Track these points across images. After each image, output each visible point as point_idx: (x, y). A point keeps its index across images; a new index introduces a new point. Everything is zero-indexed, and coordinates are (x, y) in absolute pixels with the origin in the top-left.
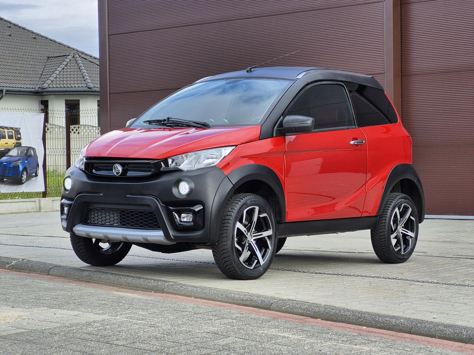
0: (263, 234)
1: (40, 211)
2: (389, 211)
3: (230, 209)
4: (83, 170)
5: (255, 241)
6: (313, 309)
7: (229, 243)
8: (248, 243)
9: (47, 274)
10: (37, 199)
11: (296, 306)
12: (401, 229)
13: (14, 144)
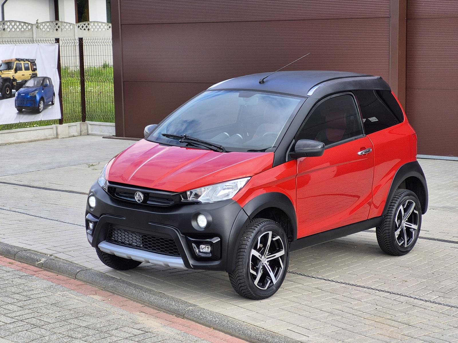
0: (276, 256)
1: (57, 138)
2: (394, 210)
3: (245, 238)
4: (107, 192)
5: (268, 263)
7: (245, 270)
8: (262, 266)
9: (74, 278)
10: (54, 126)
12: (405, 224)
13: (31, 76)
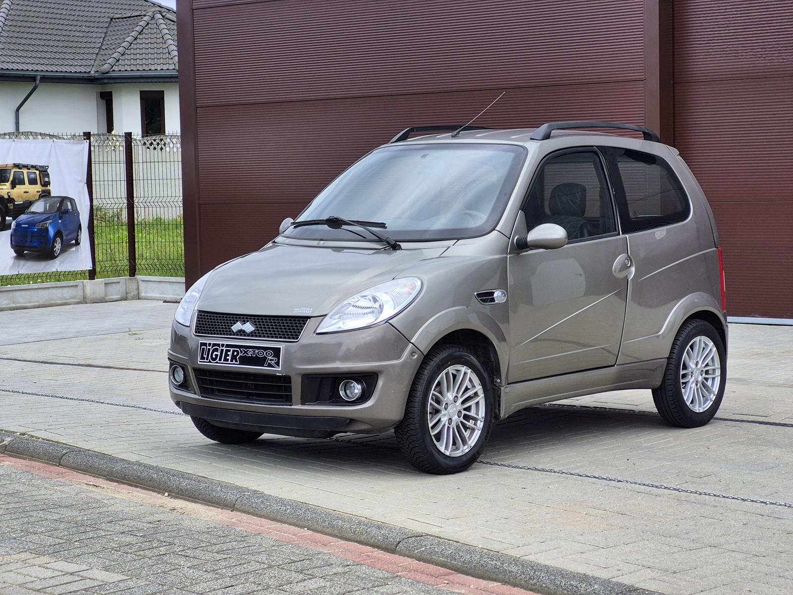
1: (84, 302)
6: (461, 556)
9: (58, 464)
10: (79, 282)
11: (436, 549)
13: (39, 194)
